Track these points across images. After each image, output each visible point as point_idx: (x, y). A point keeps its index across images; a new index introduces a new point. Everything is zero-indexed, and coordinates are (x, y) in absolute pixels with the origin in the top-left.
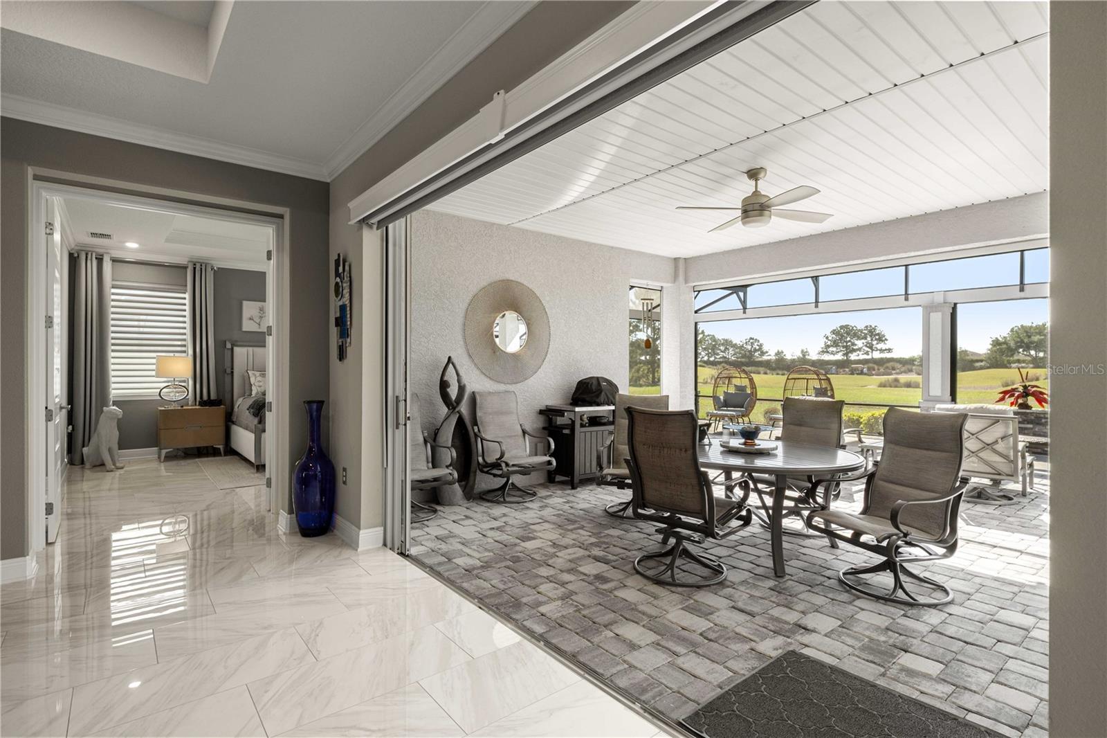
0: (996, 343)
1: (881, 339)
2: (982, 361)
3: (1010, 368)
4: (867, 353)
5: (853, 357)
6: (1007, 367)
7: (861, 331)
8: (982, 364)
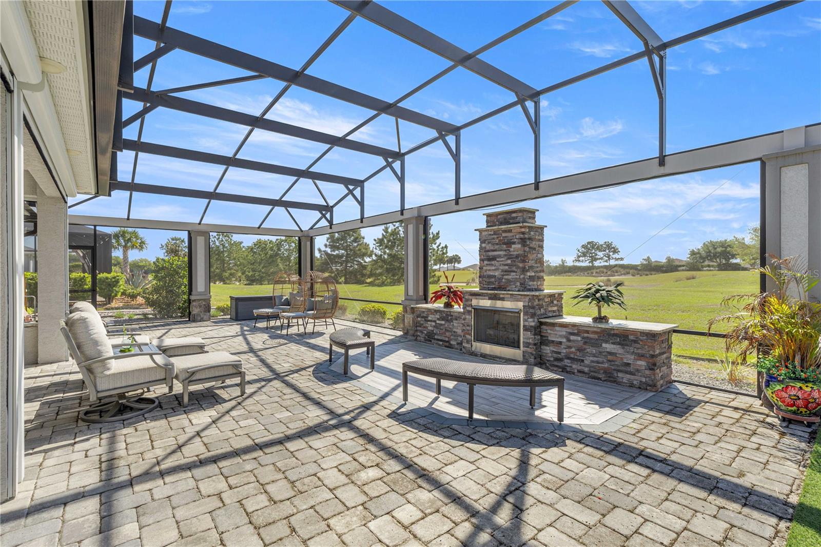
0: (693, 253)
1: (615, 251)
2: (683, 266)
3: (703, 271)
4: (606, 261)
5: (597, 264)
6: (700, 270)
7: (602, 245)
8: (684, 268)
